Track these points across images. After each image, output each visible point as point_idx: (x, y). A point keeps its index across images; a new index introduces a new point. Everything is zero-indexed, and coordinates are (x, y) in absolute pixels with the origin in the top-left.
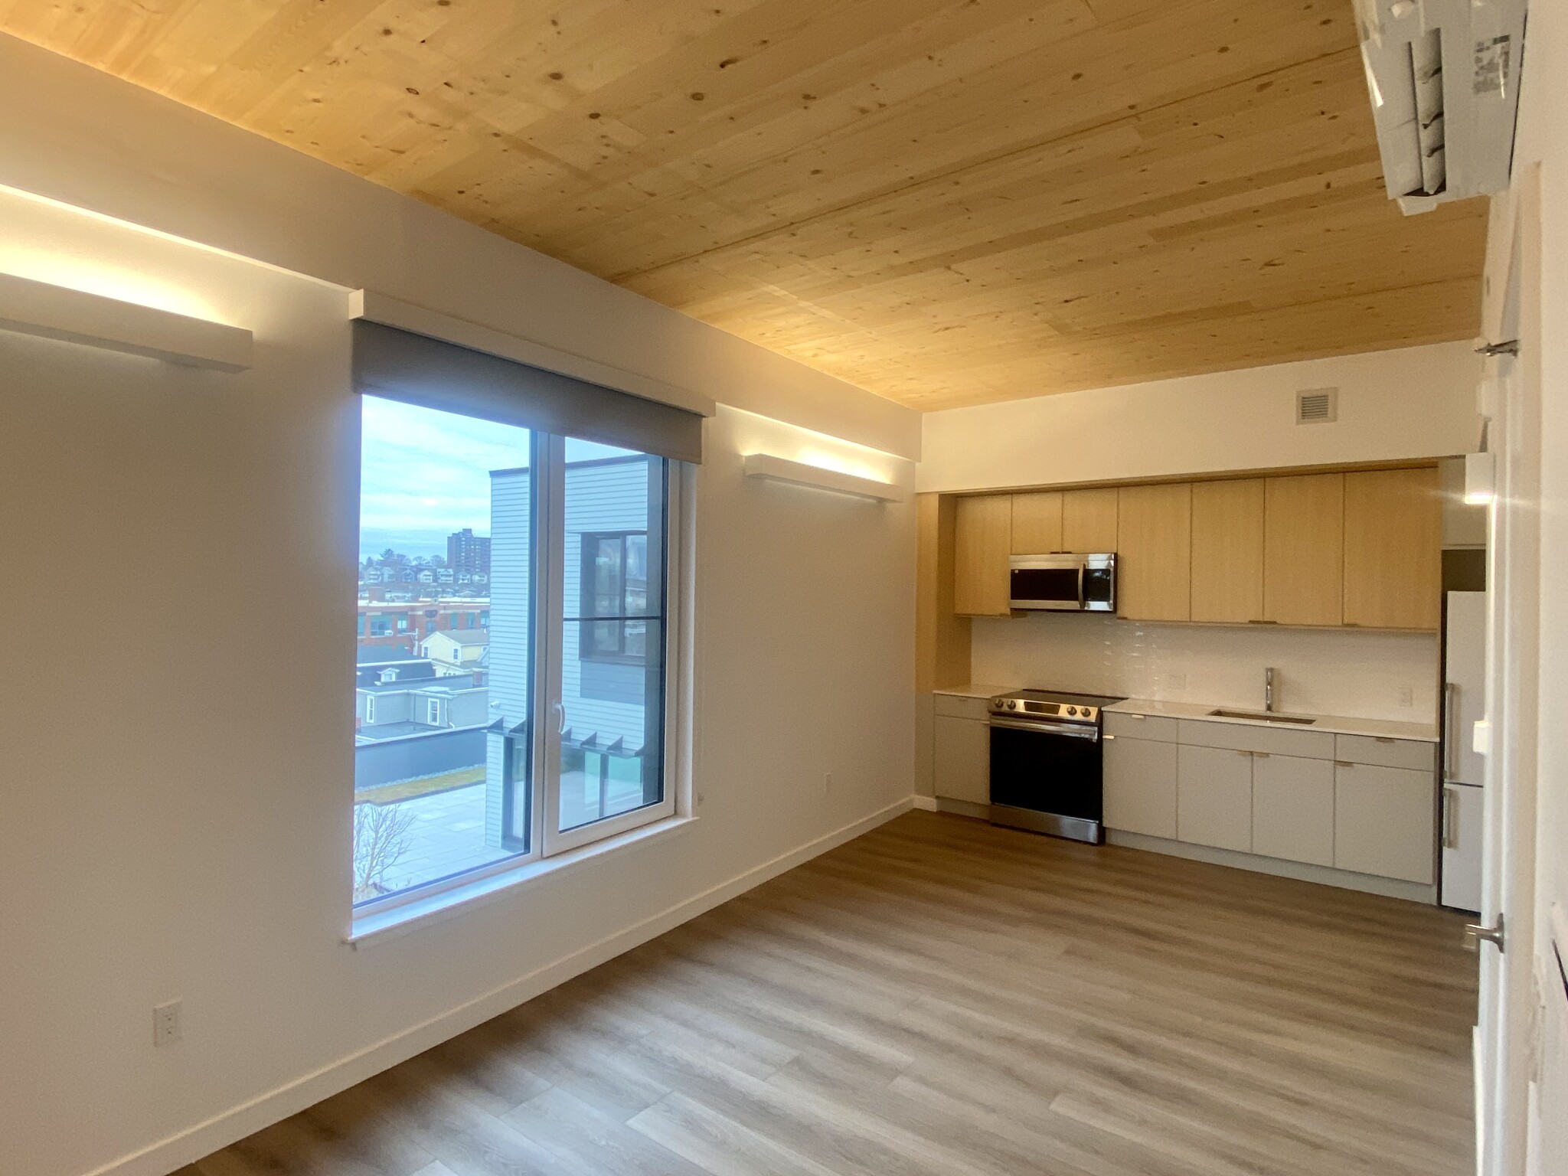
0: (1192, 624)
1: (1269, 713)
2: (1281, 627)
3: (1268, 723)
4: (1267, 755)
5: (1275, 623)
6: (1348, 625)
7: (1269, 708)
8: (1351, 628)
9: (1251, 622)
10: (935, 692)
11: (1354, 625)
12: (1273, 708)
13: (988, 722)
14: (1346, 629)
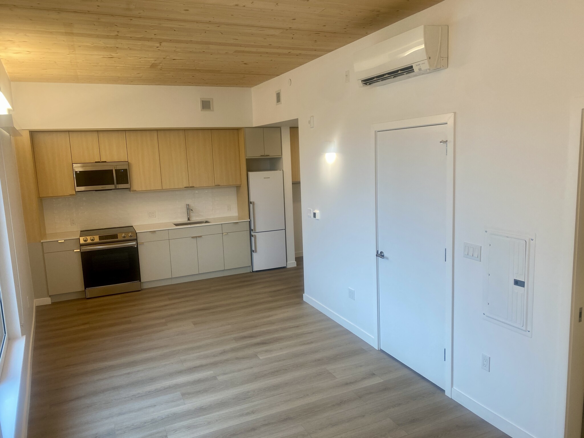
0: (163, 190)
1: (189, 222)
2: (196, 188)
3: (189, 226)
4: (200, 237)
5: (194, 187)
6: (216, 186)
7: (189, 219)
8: (218, 186)
9: (185, 187)
10: (42, 241)
11: (219, 185)
12: (190, 219)
13: (79, 250)
14: (216, 187)
